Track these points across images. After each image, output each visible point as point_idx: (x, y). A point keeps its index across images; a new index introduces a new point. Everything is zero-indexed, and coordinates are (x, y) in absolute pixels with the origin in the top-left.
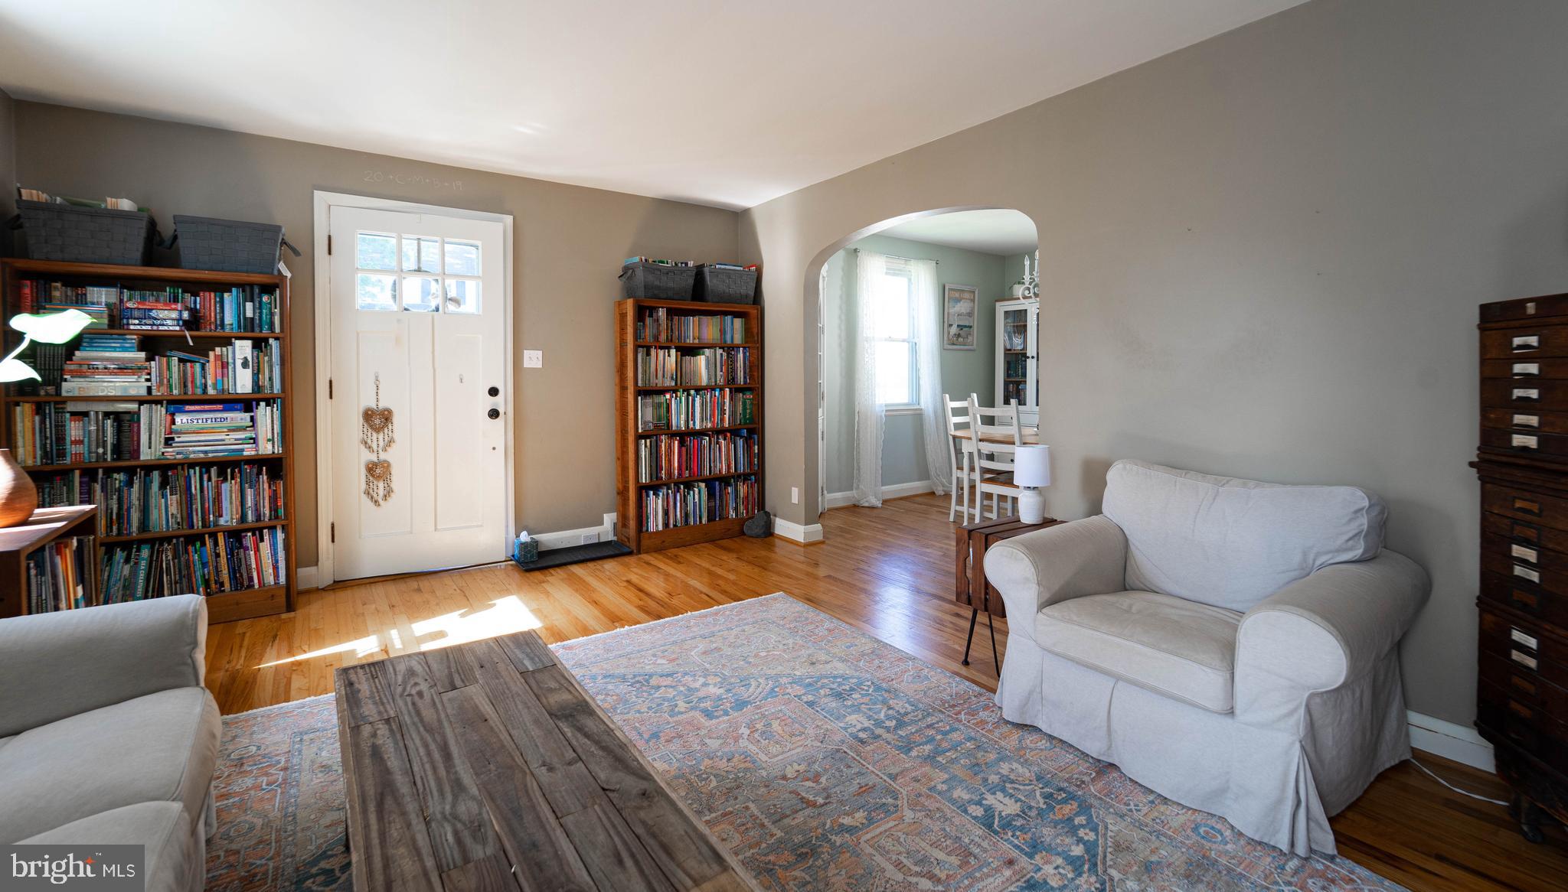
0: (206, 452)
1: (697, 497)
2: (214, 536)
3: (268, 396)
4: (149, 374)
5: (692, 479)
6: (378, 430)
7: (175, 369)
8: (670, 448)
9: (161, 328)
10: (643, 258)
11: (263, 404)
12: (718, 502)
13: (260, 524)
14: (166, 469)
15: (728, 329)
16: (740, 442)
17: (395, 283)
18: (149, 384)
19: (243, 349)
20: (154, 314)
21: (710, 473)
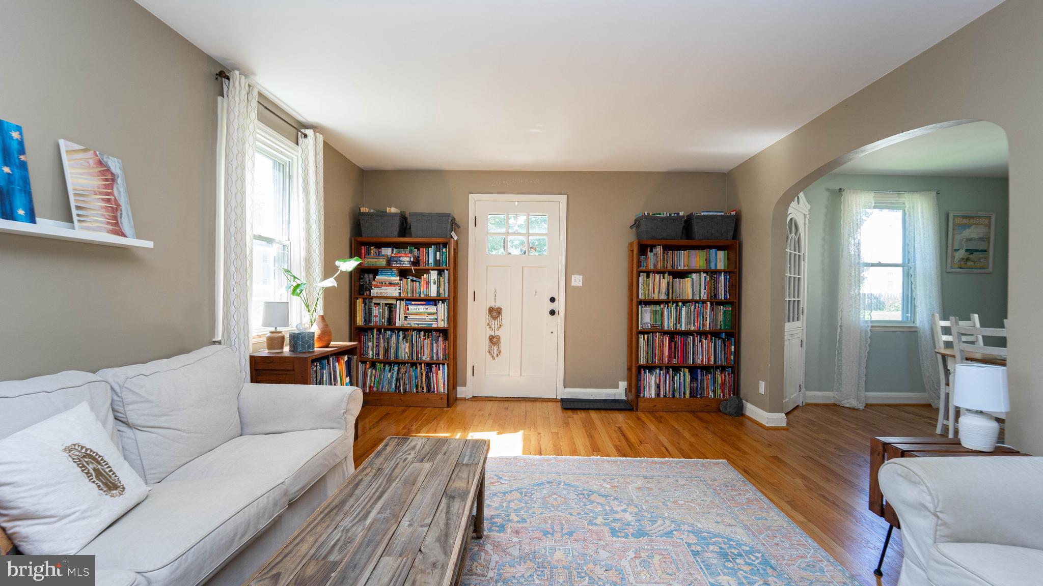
0: (418, 324)
1: (682, 378)
2: (420, 364)
3: (443, 298)
4: (400, 287)
5: (678, 365)
6: (495, 318)
7: (409, 284)
8: (662, 342)
9: (404, 265)
10: (646, 213)
11: (440, 302)
12: (699, 384)
13: (438, 362)
14: (405, 330)
15: (713, 259)
16: (719, 342)
17: (505, 240)
18: (399, 291)
19: (434, 275)
20: (401, 259)
21: (693, 363)
